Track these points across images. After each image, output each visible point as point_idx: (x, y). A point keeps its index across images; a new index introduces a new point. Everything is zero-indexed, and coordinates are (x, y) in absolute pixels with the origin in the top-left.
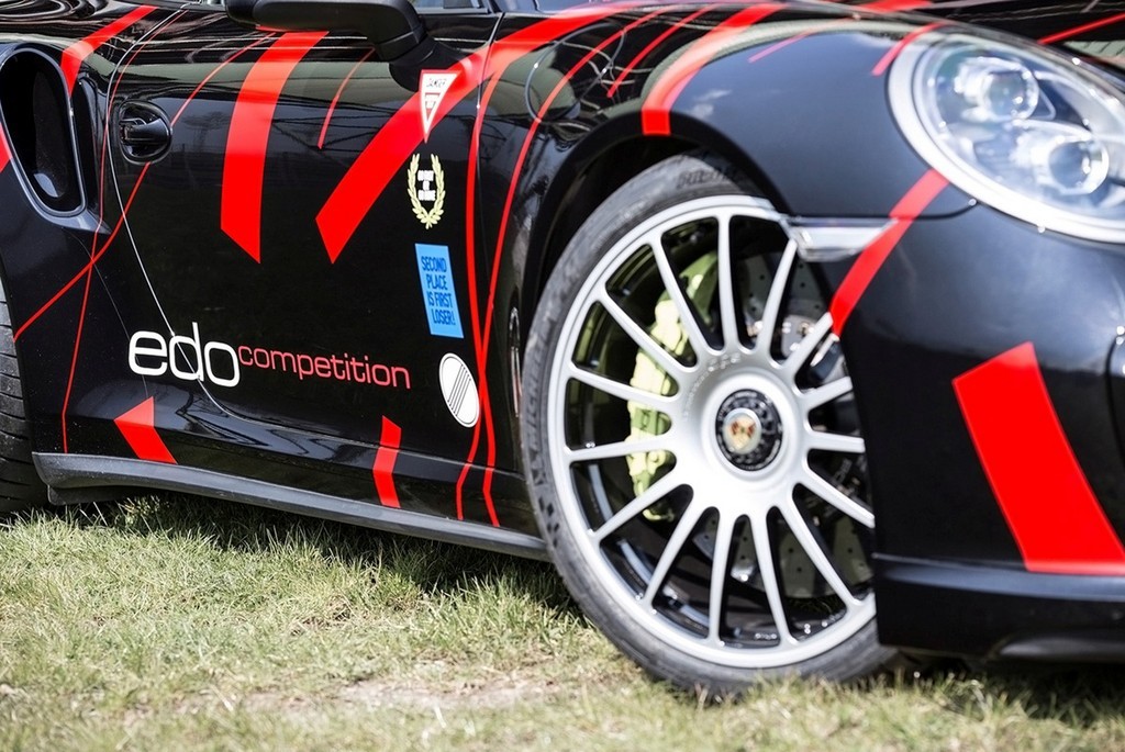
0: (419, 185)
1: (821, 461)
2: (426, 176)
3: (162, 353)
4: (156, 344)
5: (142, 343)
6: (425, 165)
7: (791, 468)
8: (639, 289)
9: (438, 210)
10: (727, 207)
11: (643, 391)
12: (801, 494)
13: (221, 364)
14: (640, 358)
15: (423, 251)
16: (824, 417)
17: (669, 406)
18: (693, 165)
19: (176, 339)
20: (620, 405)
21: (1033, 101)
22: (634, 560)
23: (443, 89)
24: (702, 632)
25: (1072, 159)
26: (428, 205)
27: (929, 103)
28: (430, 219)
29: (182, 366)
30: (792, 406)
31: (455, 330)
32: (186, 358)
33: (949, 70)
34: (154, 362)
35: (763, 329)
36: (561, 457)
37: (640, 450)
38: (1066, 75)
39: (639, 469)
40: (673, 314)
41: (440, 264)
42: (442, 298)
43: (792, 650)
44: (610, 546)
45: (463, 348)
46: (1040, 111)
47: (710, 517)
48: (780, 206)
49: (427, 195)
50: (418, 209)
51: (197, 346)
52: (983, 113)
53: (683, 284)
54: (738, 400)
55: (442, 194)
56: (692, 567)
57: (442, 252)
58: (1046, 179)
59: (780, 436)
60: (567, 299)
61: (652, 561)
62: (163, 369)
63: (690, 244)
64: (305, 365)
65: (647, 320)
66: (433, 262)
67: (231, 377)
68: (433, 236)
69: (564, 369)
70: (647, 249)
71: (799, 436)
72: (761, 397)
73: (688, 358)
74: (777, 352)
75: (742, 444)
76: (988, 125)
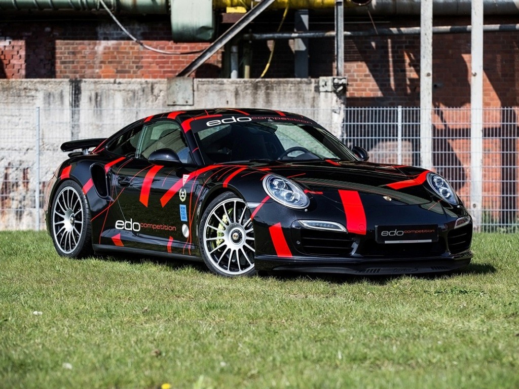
0: (181, 194)
1: (248, 241)
2: (183, 193)
3: (123, 225)
4: (122, 223)
5: (118, 223)
6: (183, 191)
7: (243, 242)
8: (220, 212)
9: (185, 199)
10: (235, 200)
11: (220, 229)
12: (244, 247)
13: (136, 227)
14: (220, 225)
15: (181, 206)
16: (249, 235)
17: (224, 232)
18: (231, 193)
19: (126, 222)
20: (216, 231)
21: (285, 186)
22: (216, 258)
23: (187, 178)
24: (227, 269)
25: (290, 195)
26: (183, 198)
27: (268, 185)
28: (183, 200)
29: (127, 227)
30: (244, 233)
31: (186, 220)
32: (128, 226)
33: (272, 180)
34: (121, 226)
35: (240, 221)
36: (205, 239)
37: (218, 239)
38: (289, 182)
39: (218, 242)
40: (226, 217)
41: (184, 208)
42: (184, 214)
43: (241, 272)
44: (212, 255)
45: (187, 223)
46: (286, 188)
47: (229, 250)
48: (244, 200)
49: (183, 196)
50: (181, 198)
51: (131, 223)
52: (277, 188)
53: (228, 212)
54: (236, 231)
55: (186, 196)
56: (225, 259)
57: (185, 206)
58: (285, 198)
59: (242, 238)
60: (208, 214)
61: (219, 258)
62: (123, 228)
63: (229, 206)
64: (155, 227)
65: (221, 218)
66: (183, 207)
67: (138, 229)
68: (183, 203)
69: (207, 225)
70: (222, 206)
71: (245, 237)
72: (239, 231)
73: (228, 224)
74: (242, 224)
75: (235, 238)
76: (277, 189)
